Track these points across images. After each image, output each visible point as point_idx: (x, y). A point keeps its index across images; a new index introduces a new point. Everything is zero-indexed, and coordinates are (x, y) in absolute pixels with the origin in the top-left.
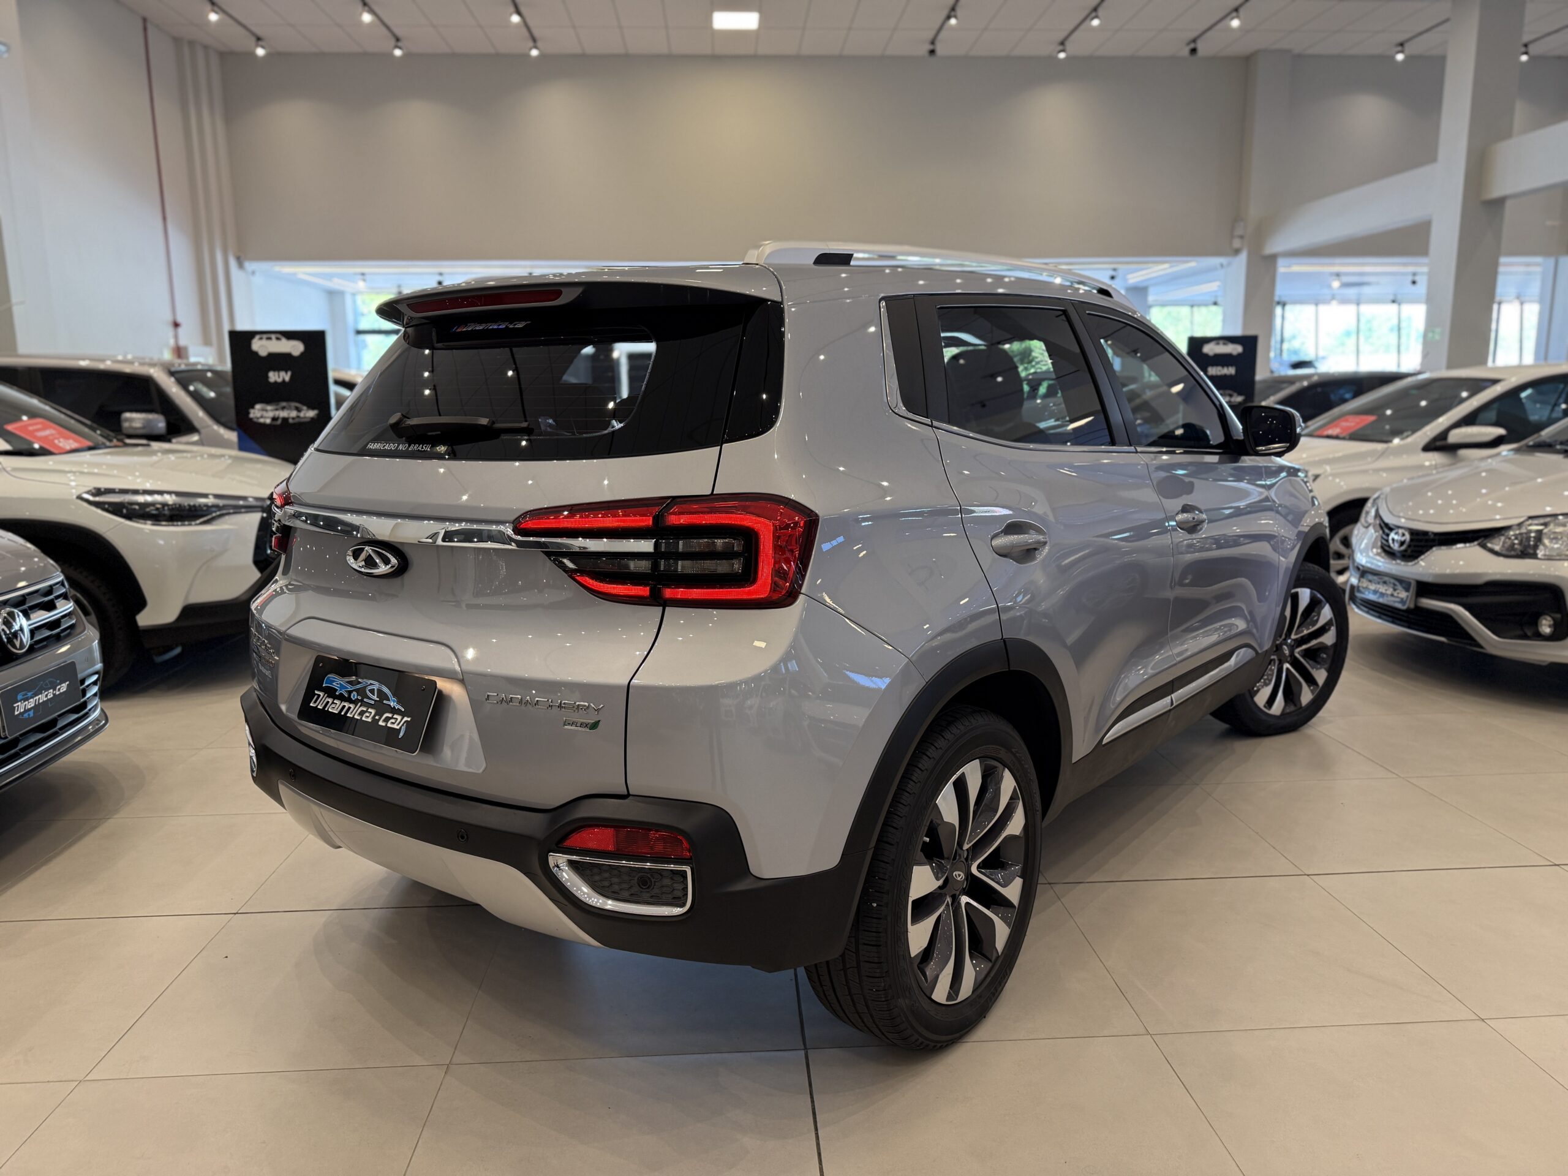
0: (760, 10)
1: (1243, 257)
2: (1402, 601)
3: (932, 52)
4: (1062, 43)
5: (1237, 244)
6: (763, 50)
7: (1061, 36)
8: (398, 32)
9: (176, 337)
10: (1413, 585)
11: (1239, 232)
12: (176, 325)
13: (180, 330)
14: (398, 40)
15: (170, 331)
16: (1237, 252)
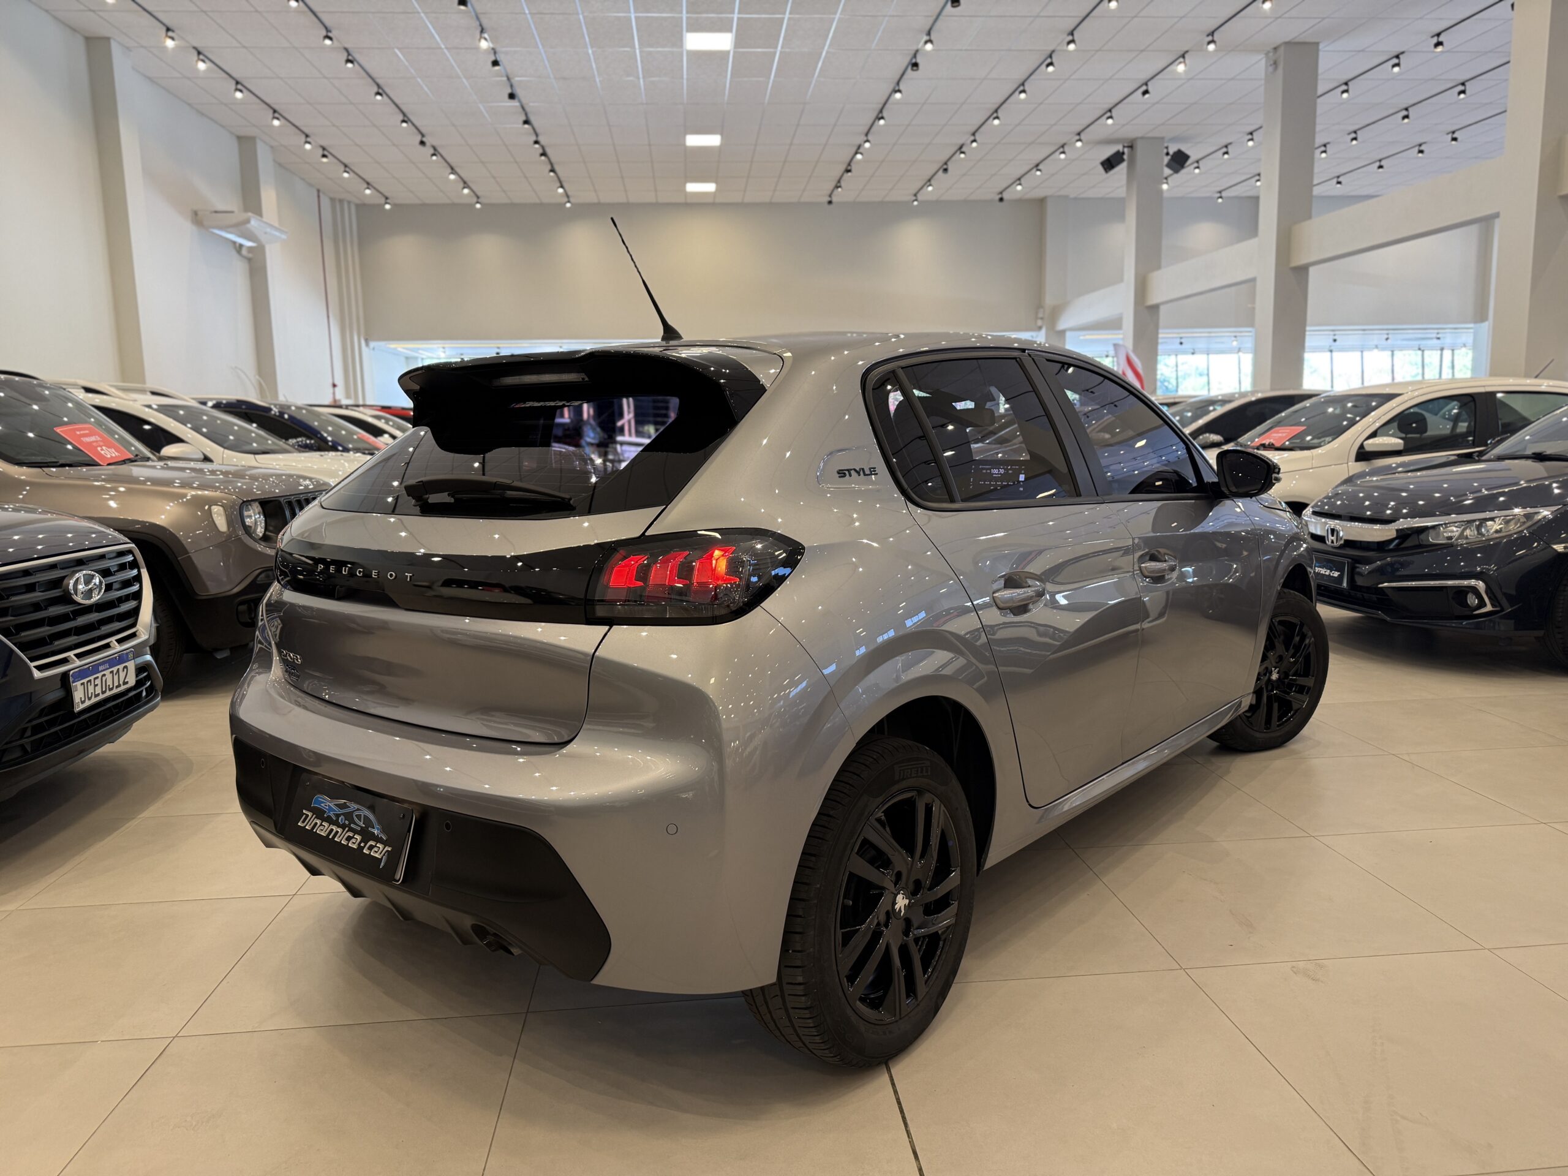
0: (716, 182)
1: (1043, 331)
3: (830, 202)
4: (915, 195)
5: (1039, 323)
6: (718, 201)
7: (914, 192)
8: (479, 194)
9: (334, 393)
11: (1040, 315)
12: (334, 386)
13: (337, 389)
14: (478, 197)
15: (331, 389)
16: (1040, 328)
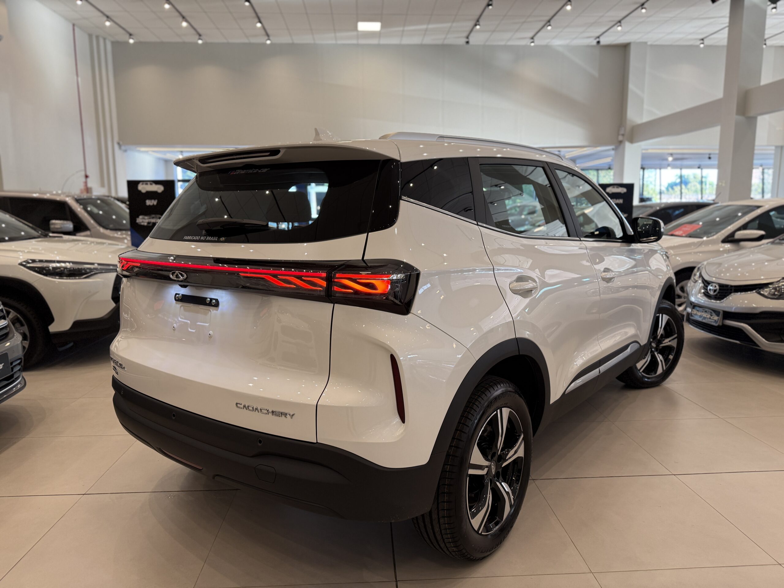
0: (381, 22)
2: (715, 321)
4: (532, 38)
5: (621, 138)
6: (382, 42)
7: (532, 35)
8: (200, 31)
9: (86, 183)
10: (721, 313)
11: (622, 132)
12: (87, 177)
14: (200, 35)
16: (621, 142)
